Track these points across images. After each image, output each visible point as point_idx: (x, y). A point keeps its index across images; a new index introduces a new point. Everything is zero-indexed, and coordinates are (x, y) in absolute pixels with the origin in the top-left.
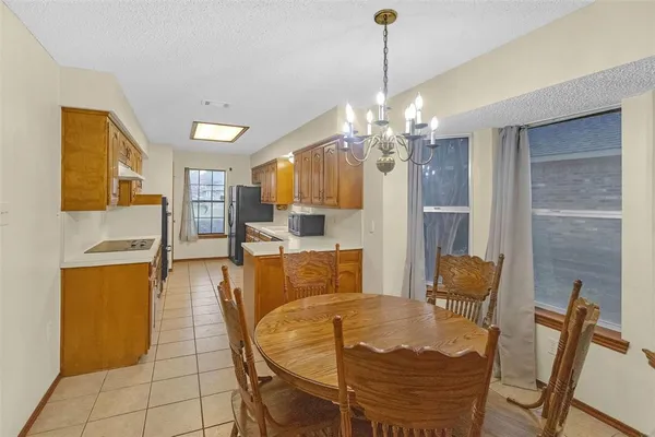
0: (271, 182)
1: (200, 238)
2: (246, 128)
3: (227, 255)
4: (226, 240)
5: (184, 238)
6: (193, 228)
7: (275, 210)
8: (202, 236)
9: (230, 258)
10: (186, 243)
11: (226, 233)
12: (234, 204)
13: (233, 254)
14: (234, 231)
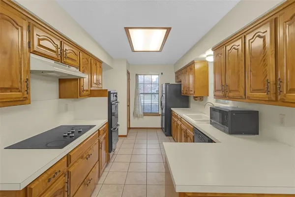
0: (189, 80)
1: (144, 115)
2: (169, 29)
3: (160, 127)
4: (160, 117)
5: (136, 115)
6: (140, 110)
7: (192, 99)
8: (145, 114)
9: (162, 128)
10: (137, 118)
11: (160, 113)
12: (164, 95)
13: (164, 126)
14: (164, 112)
